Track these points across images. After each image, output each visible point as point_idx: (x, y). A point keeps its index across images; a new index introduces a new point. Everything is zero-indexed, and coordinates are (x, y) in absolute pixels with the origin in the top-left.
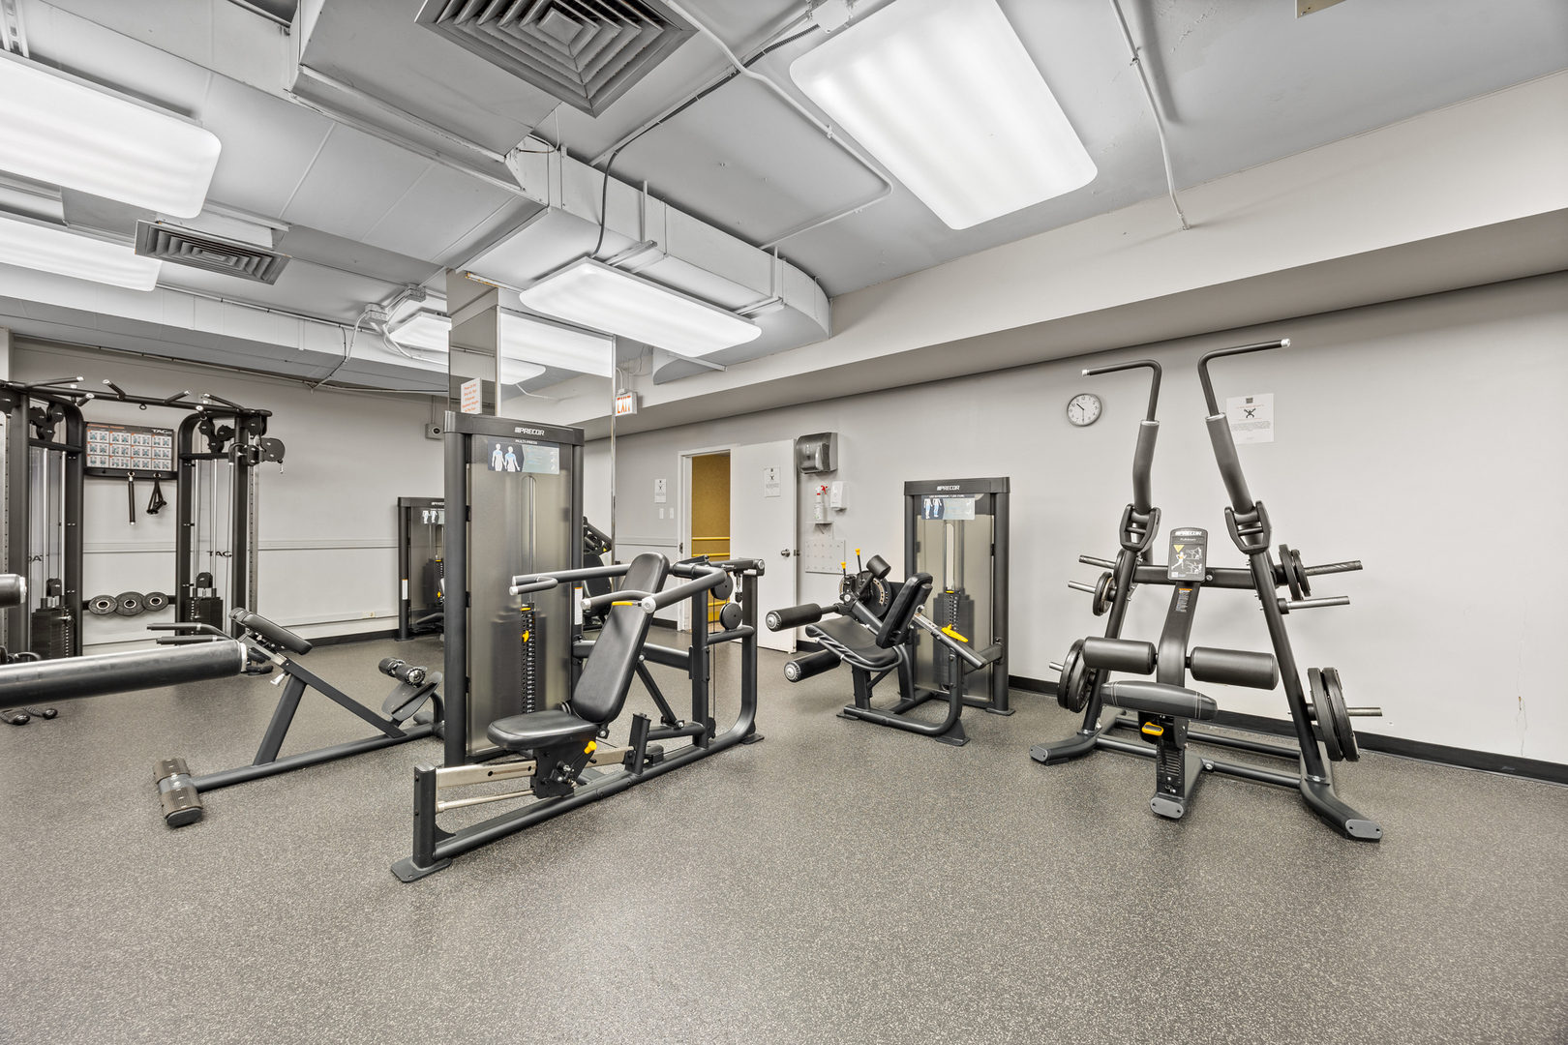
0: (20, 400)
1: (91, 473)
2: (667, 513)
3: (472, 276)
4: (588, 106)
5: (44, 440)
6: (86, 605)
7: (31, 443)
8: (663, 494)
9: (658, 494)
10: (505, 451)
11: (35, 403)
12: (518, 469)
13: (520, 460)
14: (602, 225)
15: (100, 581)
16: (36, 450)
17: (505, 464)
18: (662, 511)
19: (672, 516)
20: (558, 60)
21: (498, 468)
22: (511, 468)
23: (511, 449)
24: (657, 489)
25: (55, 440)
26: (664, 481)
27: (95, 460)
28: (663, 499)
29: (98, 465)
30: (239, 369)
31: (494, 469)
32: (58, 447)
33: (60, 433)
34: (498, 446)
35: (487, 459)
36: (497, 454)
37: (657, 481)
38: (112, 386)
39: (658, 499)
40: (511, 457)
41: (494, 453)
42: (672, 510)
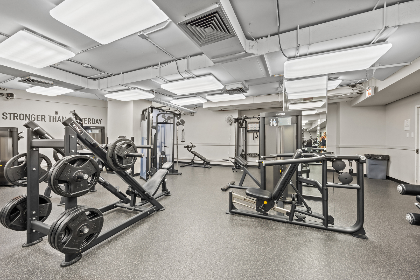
0: (237, 121)
1: (248, 131)
2: (410, 135)
3: (275, 76)
4: (231, 36)
5: (241, 127)
6: (247, 154)
7: (239, 127)
8: (408, 126)
9: (406, 127)
10: (273, 120)
11: (240, 121)
12: (277, 125)
13: (277, 122)
14: (281, 49)
15: (250, 151)
16: (240, 128)
17: (273, 124)
18: (408, 134)
19: (413, 136)
20: (217, 34)
21: (271, 125)
22: (275, 125)
23: (275, 120)
24: (405, 124)
25: (243, 126)
26: (409, 120)
27: (249, 129)
28: (408, 129)
29: (250, 130)
30: (269, 108)
31: (270, 125)
32: (244, 128)
33: (244, 125)
34: (271, 119)
35: (269, 123)
36: (271, 122)
37: (406, 120)
38: (245, 116)
39: (406, 129)
40: (275, 122)
41: (270, 122)
42: (413, 133)
